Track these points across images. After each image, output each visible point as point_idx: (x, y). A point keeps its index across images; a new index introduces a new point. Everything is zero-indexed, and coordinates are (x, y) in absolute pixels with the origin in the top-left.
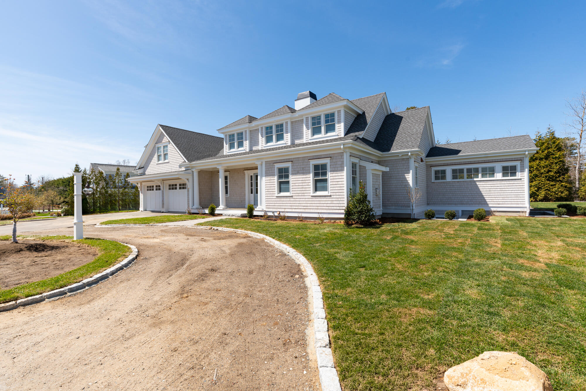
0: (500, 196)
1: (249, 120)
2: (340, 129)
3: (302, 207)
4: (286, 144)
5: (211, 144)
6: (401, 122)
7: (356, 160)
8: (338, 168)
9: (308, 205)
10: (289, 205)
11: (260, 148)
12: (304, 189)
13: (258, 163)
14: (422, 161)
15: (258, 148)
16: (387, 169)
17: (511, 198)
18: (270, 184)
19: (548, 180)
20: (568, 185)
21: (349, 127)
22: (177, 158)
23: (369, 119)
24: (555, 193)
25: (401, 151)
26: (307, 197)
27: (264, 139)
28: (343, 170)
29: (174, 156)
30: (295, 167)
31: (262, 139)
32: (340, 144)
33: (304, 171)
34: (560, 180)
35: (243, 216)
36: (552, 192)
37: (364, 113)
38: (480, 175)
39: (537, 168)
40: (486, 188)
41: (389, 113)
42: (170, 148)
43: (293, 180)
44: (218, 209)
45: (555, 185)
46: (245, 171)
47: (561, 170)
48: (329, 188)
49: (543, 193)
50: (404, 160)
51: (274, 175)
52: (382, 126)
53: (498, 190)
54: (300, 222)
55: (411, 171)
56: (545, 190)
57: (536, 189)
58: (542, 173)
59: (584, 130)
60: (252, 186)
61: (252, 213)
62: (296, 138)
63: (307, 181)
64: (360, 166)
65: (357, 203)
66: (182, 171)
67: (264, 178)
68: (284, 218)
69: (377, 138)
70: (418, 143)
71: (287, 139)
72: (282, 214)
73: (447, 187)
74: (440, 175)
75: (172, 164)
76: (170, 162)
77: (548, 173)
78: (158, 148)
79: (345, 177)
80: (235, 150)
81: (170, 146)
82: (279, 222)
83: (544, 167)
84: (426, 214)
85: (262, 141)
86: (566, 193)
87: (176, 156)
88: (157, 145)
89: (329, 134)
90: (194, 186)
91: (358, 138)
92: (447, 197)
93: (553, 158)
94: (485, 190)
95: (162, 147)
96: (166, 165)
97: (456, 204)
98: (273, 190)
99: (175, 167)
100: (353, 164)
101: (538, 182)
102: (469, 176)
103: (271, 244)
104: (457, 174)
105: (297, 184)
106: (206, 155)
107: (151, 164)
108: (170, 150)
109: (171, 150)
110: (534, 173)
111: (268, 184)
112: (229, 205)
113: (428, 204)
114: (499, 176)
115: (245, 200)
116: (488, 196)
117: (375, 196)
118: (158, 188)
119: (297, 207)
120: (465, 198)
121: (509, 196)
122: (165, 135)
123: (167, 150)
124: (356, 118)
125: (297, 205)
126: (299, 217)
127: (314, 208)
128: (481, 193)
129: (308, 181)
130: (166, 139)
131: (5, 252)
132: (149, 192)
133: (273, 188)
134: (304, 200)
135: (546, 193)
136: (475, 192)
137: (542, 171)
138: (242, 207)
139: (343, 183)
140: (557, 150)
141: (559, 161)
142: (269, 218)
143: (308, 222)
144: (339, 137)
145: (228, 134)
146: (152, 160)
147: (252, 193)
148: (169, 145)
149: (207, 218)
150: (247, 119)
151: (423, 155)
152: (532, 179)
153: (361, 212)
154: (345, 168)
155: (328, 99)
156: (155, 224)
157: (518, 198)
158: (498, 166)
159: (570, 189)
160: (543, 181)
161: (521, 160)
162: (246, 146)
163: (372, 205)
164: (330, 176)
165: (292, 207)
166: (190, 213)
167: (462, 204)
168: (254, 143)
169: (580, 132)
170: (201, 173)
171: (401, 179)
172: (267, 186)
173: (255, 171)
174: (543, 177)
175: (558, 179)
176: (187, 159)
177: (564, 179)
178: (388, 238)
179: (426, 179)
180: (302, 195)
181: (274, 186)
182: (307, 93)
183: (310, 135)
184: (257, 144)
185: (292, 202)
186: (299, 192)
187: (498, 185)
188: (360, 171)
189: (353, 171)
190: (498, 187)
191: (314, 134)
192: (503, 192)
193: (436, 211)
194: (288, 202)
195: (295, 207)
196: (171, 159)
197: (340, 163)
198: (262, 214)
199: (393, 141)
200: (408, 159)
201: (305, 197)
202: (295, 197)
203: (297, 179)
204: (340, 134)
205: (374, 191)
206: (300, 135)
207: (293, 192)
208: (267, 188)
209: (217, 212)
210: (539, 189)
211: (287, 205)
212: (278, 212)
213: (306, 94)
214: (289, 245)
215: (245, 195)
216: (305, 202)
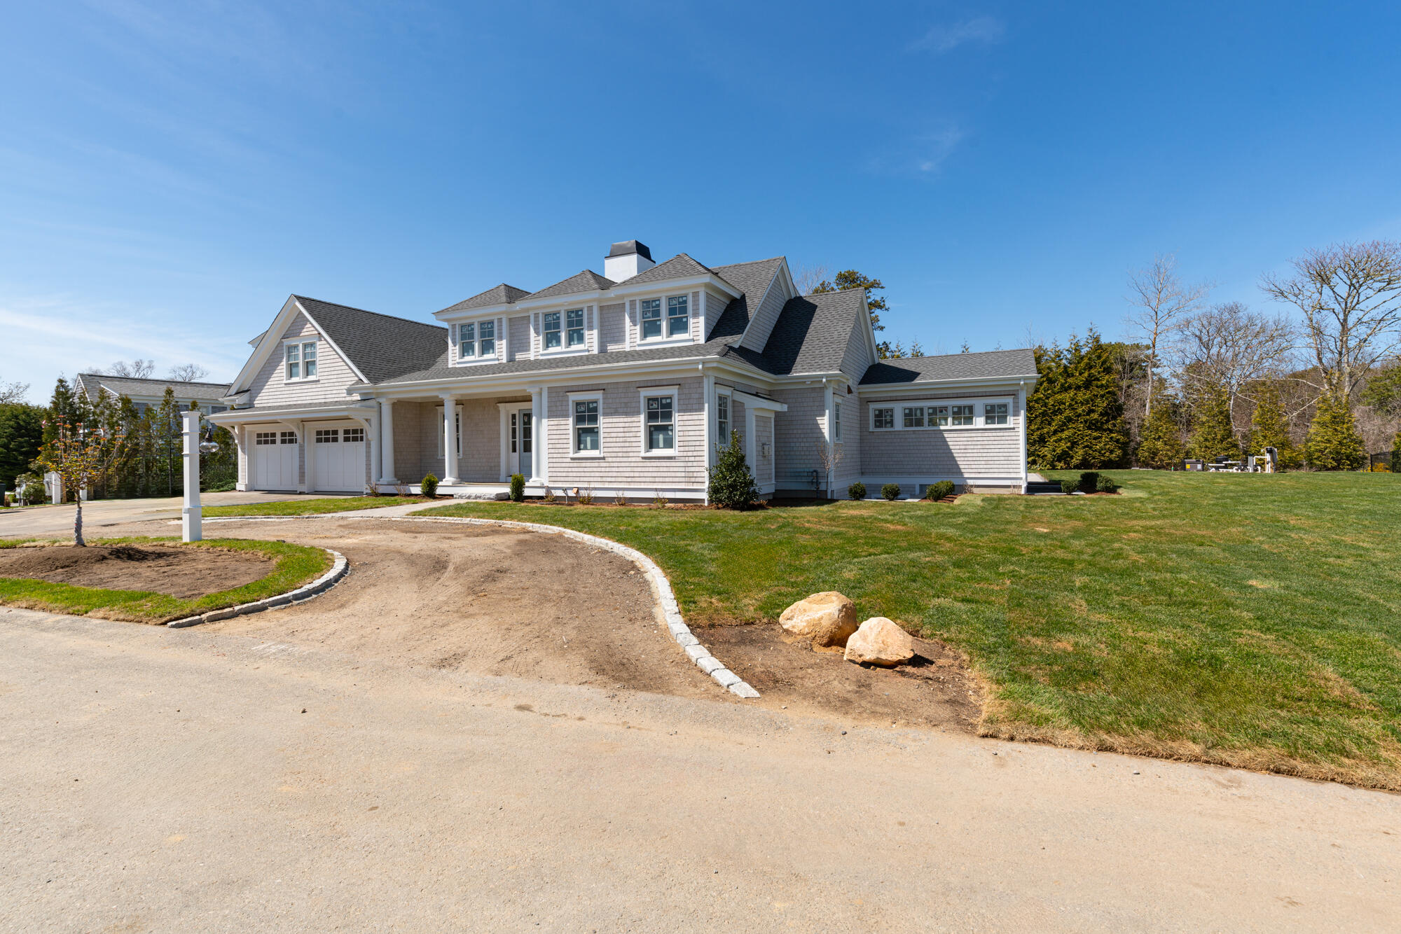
0: (981, 459)
1: (506, 296)
2: (697, 329)
3: (625, 479)
4: (589, 351)
5: (415, 341)
6: (812, 315)
7: (726, 392)
8: (692, 406)
9: (637, 474)
10: (597, 474)
11: (531, 356)
12: (627, 444)
13: (533, 391)
14: (850, 391)
15: (527, 356)
16: (785, 408)
17: (998, 462)
18: (558, 432)
19: (1089, 428)
20: (1122, 438)
21: (715, 324)
22: (340, 372)
23: (753, 310)
24: (1100, 452)
25: (810, 374)
26: (633, 459)
27: (541, 338)
28: (701, 409)
29: (332, 369)
30: (610, 401)
31: (538, 338)
32: (697, 362)
33: (627, 410)
34: (1108, 429)
35: (501, 498)
36: (1096, 451)
37: (743, 297)
38: (950, 420)
39: (1070, 405)
40: (959, 443)
41: (793, 296)
42: (322, 350)
43: (605, 425)
44: (440, 483)
45: (1101, 437)
46: (498, 404)
47: (1111, 409)
48: (676, 443)
49: (1081, 452)
50: (815, 390)
51: (567, 416)
52: (779, 321)
53: (979, 447)
54: (622, 507)
55: (827, 411)
56: (1084, 447)
57: (1069, 444)
58: (1079, 415)
59: (1158, 332)
60: (514, 437)
61: (522, 492)
62: (608, 339)
63: (633, 429)
64: (734, 401)
65: (727, 470)
66: (354, 402)
67: (545, 422)
68: (589, 501)
69: (768, 346)
70: (840, 361)
71: (591, 341)
72: (583, 493)
73: (895, 440)
74: (883, 419)
75: (326, 385)
76: (321, 382)
77: (1088, 414)
78: (291, 349)
79: (706, 422)
80: (474, 359)
81: (320, 345)
82: (580, 508)
83: (1082, 404)
84: (851, 491)
85: (536, 342)
86: (1119, 452)
87: (337, 368)
88: (287, 342)
89: (676, 337)
90: (382, 435)
91: (731, 348)
92: (896, 459)
93: (1097, 387)
94: (958, 447)
95: (301, 346)
96: (310, 387)
97: (910, 473)
98: (565, 446)
99: (334, 392)
100: (720, 398)
101: (1072, 431)
102: (932, 422)
103: (578, 539)
104: (912, 418)
105: (613, 435)
106: (405, 366)
107: (269, 383)
108: (321, 354)
109: (325, 354)
110: (1065, 415)
111: (555, 432)
112: (465, 477)
113: (862, 473)
114: (979, 422)
115: (499, 466)
116: (962, 459)
117: (761, 458)
118: (289, 438)
119: (613, 479)
120: (926, 463)
121: (995, 458)
122: (308, 320)
123: (313, 354)
124: (728, 306)
125: (615, 474)
126: (619, 499)
127: (648, 480)
128: (952, 453)
129: (636, 429)
130: (312, 327)
131: (76, 562)
132: (263, 446)
133: (565, 441)
134: (627, 464)
135: (1086, 453)
136: (941, 451)
137: (1080, 410)
138: (493, 479)
139: (702, 433)
140: (1104, 372)
141: (1107, 393)
142: (556, 500)
143: (634, 506)
144: (695, 343)
145: (457, 323)
146: (274, 375)
147: (514, 450)
148: (318, 343)
149: (421, 502)
150: (503, 293)
151: (853, 382)
152: (1062, 426)
153: (733, 487)
154: (706, 406)
155: (674, 266)
156: (315, 516)
157: (1009, 462)
158: (979, 404)
159: (1124, 446)
160: (1080, 431)
161: (1014, 394)
162: (501, 350)
163: (753, 473)
164: (678, 419)
165: (604, 479)
166: (376, 495)
167: (920, 472)
168: (518, 345)
169: (1152, 337)
170: (399, 407)
171: (810, 427)
172: (551, 437)
173: (524, 406)
174: (1081, 422)
175: (1105, 427)
176: (367, 376)
177: (1115, 426)
178: (772, 527)
179: (858, 426)
180: (625, 455)
181: (567, 437)
182: (630, 243)
183: (638, 336)
184: (525, 347)
185: (603, 469)
186: (617, 450)
187: (979, 439)
188: (734, 412)
189: (720, 410)
190: (979, 443)
191: (645, 334)
192: (986, 451)
193: (870, 486)
194: (595, 469)
195: (609, 479)
196: (322, 374)
197: (697, 396)
198: (542, 493)
199: (796, 353)
200: (823, 389)
201: (630, 459)
202: (610, 460)
203: (613, 425)
204: (697, 338)
205: (760, 449)
206: (618, 334)
207: (606, 450)
208: (553, 441)
209: (439, 491)
210: (1074, 444)
211: (592, 474)
212: (575, 490)
213: (629, 245)
214: (610, 538)
215: (499, 454)
216: (629, 469)
